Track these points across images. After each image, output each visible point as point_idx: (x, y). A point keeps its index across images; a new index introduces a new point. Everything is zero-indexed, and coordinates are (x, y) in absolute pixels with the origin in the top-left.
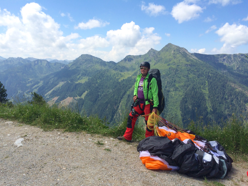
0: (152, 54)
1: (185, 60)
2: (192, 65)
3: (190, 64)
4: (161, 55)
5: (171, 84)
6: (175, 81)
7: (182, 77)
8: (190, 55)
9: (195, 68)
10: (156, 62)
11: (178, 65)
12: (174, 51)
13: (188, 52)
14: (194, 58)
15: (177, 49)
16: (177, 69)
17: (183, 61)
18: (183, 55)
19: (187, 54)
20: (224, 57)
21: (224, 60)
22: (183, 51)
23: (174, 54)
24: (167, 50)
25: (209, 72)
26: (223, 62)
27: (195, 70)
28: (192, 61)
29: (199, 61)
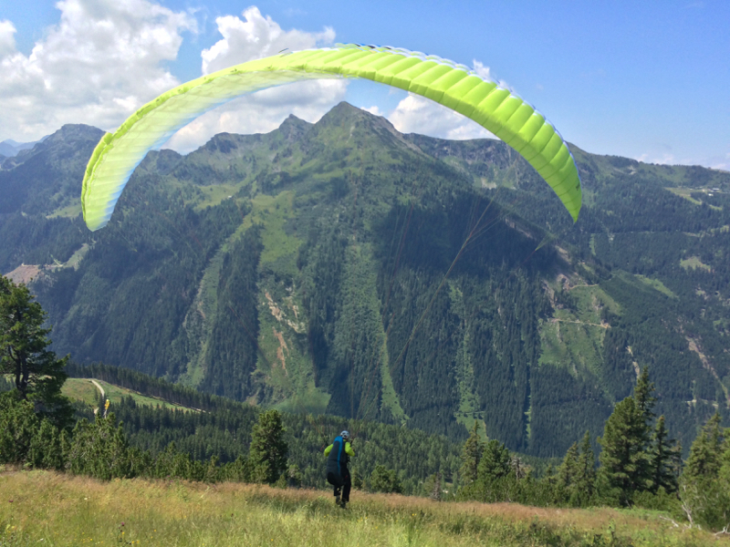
0: (295, 132)
1: (389, 153)
2: (405, 167)
3: (402, 164)
4: (319, 137)
5: (352, 222)
6: (363, 212)
7: (380, 203)
8: (401, 138)
9: (415, 177)
10: (305, 156)
11: (370, 165)
12: (357, 125)
13: (396, 130)
14: (411, 149)
15: (365, 121)
16: (365, 178)
17: (384, 155)
18: (381, 137)
19: (392, 135)
20: (487, 147)
21: (488, 155)
22: (381, 125)
23: (356, 134)
24: (338, 121)
25: (452, 187)
26: (485, 160)
27: (416, 183)
28: (406, 157)
29: (423, 156)
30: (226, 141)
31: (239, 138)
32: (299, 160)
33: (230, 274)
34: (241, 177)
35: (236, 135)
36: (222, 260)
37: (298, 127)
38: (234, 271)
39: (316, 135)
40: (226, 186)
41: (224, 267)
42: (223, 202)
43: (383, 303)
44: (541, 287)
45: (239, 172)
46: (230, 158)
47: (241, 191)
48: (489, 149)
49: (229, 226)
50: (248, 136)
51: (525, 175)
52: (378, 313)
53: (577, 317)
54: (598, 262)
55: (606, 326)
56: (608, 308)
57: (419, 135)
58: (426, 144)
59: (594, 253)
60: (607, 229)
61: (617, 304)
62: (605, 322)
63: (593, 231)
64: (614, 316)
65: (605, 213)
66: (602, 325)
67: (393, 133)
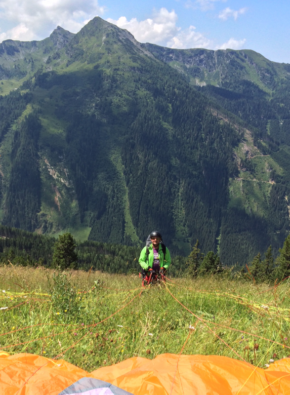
0: (62, 40)
1: (130, 58)
2: (142, 70)
3: (140, 67)
4: (80, 44)
5: (104, 109)
6: (112, 102)
7: (124, 96)
8: (139, 47)
9: (148, 76)
10: (70, 59)
11: (117, 67)
12: (108, 35)
13: (135, 40)
14: (146, 55)
15: (113, 33)
16: (113, 77)
17: (126, 59)
18: (124, 45)
19: (133, 44)
20: (200, 55)
21: (201, 61)
22: (124, 36)
23: (107, 42)
24: (93, 32)
25: (175, 85)
26: (198, 65)
27: (150, 81)
28: (143, 60)
29: (155, 61)
30: (11, 46)
31: (21, 44)
32: (65, 62)
33: (19, 146)
34: (23, 74)
35: (18, 42)
36: (13, 136)
37: (64, 36)
38: (22, 144)
39: (77, 42)
40: (13, 81)
41: (14, 141)
42: (11, 93)
43: (126, 167)
44: (232, 157)
45: (22, 70)
46: (14, 59)
47: (24, 85)
48: (202, 57)
49: (16, 111)
50: (27, 43)
51: (226, 76)
52: (123, 174)
53: (255, 177)
54: (271, 139)
55: (273, 183)
56: (275, 171)
57: (152, 45)
58: (157, 52)
59: (269, 134)
60: (279, 117)
61: (281, 169)
62: (272, 180)
63: (269, 118)
64: (279, 176)
65: (279, 105)
66: (270, 182)
67: (134, 42)
